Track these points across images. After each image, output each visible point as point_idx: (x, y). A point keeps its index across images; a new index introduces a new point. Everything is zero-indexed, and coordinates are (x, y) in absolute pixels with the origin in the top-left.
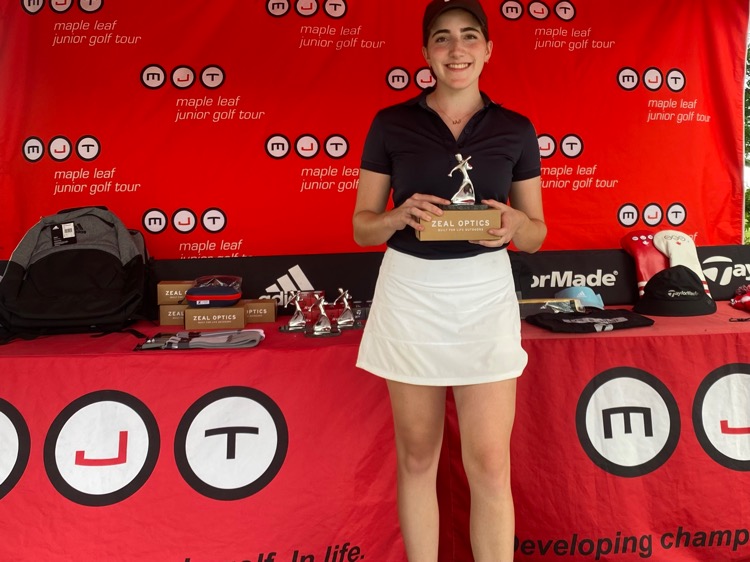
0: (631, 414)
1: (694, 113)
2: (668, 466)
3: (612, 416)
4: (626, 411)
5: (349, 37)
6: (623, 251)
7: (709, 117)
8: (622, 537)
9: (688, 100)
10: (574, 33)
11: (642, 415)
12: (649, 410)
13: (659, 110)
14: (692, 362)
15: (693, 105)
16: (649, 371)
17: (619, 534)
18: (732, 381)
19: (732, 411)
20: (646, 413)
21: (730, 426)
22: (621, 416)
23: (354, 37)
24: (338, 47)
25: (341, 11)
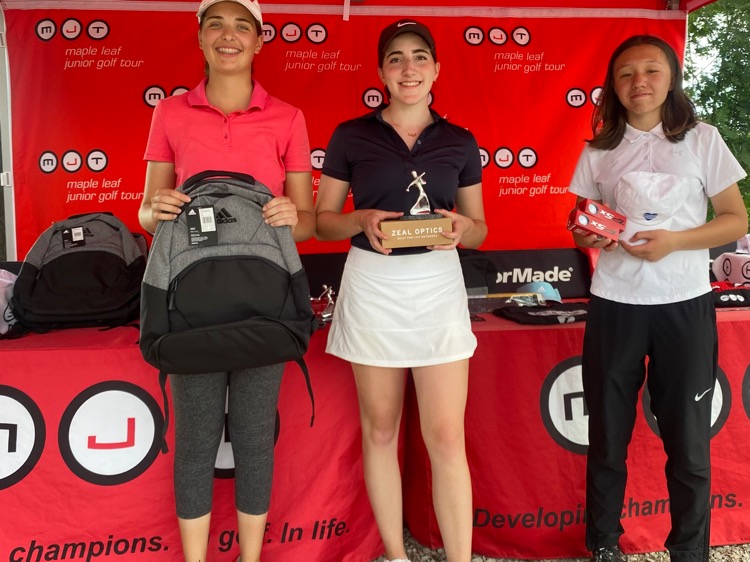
3: (572, 400)
5: (329, 61)
6: (577, 250)
10: (529, 57)
17: (579, 506)
22: (581, 400)
23: (334, 60)
24: (320, 70)
25: (321, 37)
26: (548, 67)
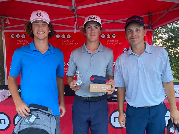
5: (71, 42)
10: (115, 41)
23: (72, 42)
24: (69, 45)
25: (70, 37)
26: (120, 43)
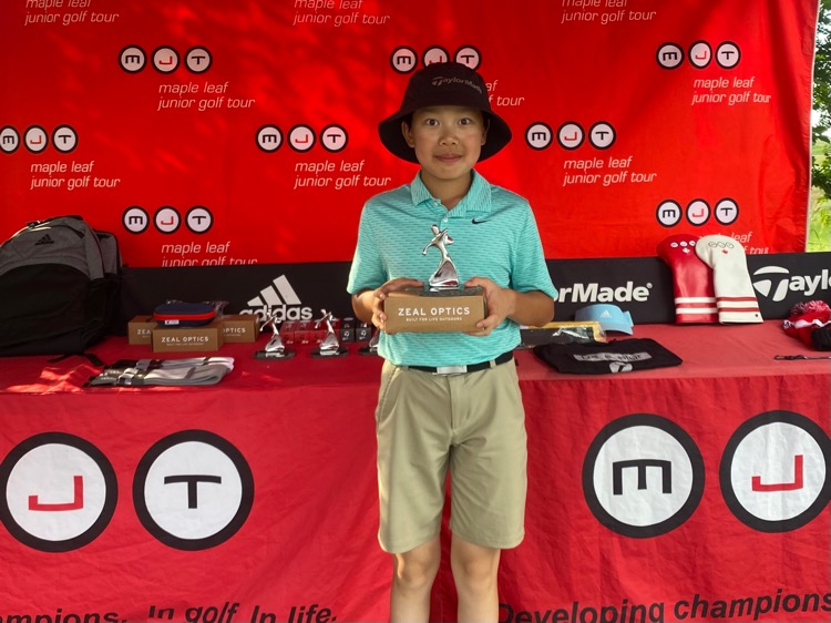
0: (647, 468)
1: (750, 94)
2: (688, 527)
3: (625, 471)
4: (642, 465)
6: (660, 259)
7: (768, 97)
8: (629, 605)
9: (744, 77)
11: (661, 468)
12: (669, 463)
13: (706, 91)
14: (724, 409)
15: (749, 83)
16: (672, 418)
17: (625, 601)
18: (771, 431)
19: (767, 465)
20: (666, 467)
21: (762, 483)
22: (635, 470)
